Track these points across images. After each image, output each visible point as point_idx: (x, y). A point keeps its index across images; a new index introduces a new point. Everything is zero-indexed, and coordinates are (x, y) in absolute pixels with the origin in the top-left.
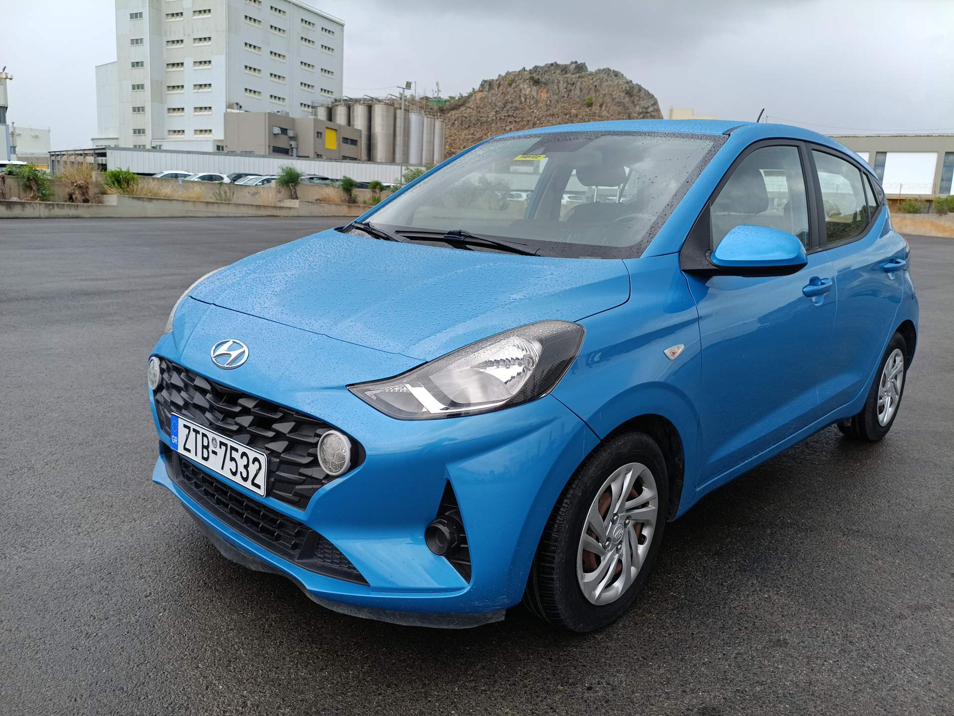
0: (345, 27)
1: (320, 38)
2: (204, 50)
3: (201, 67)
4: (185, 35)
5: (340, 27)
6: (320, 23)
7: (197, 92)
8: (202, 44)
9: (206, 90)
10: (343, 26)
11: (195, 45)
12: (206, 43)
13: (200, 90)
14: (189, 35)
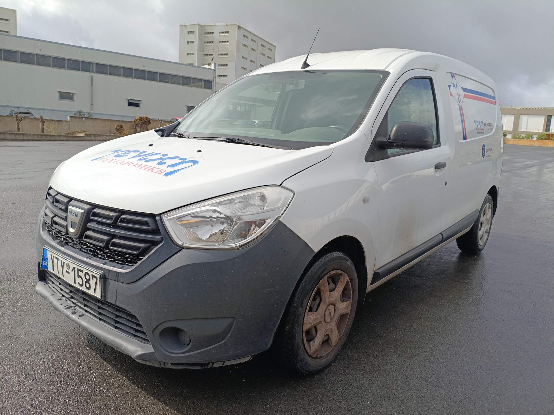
0: (276, 47)
1: (267, 52)
2: (223, 60)
3: (222, 67)
4: (214, 52)
5: (274, 47)
6: (268, 46)
7: (220, 79)
8: (222, 56)
9: (224, 78)
10: (275, 47)
11: (220, 57)
12: (225, 56)
13: (221, 78)
14: (216, 52)
